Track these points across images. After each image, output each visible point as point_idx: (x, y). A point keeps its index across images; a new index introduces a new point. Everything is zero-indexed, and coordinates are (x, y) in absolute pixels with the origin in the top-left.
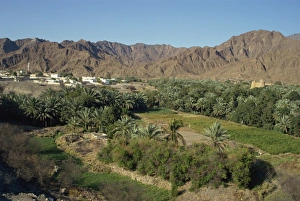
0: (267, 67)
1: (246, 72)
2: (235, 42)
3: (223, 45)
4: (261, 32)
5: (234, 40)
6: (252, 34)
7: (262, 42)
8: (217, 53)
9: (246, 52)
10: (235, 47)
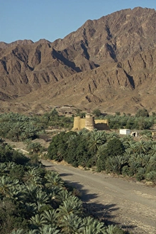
0: (136, 80)
1: (97, 92)
2: (92, 32)
3: (69, 37)
4: (139, 11)
5: (90, 28)
6: (122, 15)
7: (140, 31)
8: (56, 54)
9: (112, 51)
10: (91, 40)
